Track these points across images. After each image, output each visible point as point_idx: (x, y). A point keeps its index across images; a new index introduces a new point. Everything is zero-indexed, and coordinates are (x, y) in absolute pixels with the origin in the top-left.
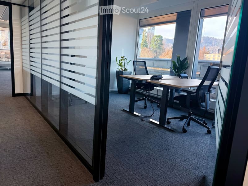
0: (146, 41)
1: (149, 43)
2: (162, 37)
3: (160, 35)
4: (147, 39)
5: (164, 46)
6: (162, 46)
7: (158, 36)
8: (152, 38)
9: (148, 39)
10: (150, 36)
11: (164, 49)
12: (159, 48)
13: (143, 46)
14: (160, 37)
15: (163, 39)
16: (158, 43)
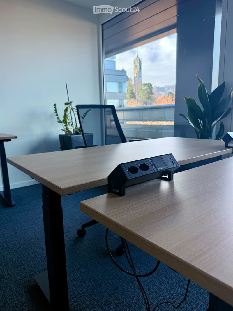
0: (133, 91)
1: (137, 93)
2: (151, 85)
3: (149, 83)
4: (134, 89)
5: (155, 96)
6: (153, 95)
7: (146, 84)
8: (140, 87)
9: (136, 89)
10: (137, 84)
11: (156, 99)
12: (149, 98)
13: (130, 98)
14: (149, 85)
15: (152, 88)
16: (148, 93)
